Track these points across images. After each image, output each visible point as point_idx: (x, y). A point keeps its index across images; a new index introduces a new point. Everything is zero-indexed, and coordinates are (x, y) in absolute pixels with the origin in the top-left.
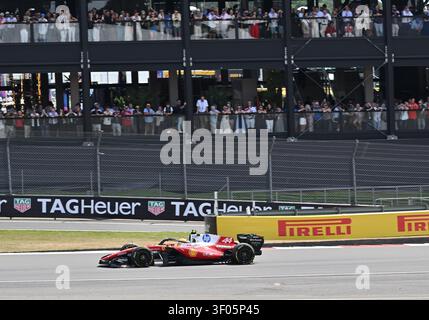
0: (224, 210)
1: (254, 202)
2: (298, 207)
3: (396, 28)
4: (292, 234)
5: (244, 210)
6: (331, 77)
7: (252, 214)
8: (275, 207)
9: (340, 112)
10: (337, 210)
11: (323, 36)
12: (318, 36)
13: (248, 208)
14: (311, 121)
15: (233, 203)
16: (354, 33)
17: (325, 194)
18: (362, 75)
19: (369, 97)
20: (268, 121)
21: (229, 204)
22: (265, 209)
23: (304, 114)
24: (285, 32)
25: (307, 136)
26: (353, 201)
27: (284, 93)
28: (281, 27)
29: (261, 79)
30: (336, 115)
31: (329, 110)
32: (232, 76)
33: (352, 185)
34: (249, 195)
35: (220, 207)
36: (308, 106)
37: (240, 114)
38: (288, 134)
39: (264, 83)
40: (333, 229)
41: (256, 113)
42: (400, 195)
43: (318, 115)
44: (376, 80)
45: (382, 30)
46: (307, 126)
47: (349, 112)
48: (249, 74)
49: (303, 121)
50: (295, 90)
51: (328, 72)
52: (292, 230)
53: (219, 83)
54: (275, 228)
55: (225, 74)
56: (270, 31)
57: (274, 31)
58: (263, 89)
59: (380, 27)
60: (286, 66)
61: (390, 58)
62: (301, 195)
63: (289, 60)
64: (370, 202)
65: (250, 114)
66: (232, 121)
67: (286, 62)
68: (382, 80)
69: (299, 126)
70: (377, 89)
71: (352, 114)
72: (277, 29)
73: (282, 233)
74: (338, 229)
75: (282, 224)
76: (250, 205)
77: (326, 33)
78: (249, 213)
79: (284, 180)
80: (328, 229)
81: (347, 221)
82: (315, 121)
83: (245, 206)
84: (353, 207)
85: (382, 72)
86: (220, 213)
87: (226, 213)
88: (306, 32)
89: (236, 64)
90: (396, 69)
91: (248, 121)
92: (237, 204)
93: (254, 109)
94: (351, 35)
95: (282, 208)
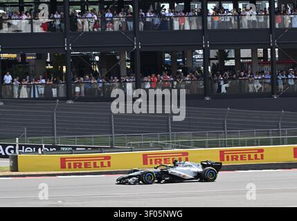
0: (23, 151)
1: (44, 145)
2: (74, 148)
3: (141, 24)
4: (70, 167)
5: (37, 150)
6: (97, 58)
7: (43, 153)
8: (58, 148)
9: (103, 83)
10: (101, 150)
11: (91, 30)
12: (88, 30)
13: (40, 149)
14: (83, 89)
15: (29, 146)
16: (113, 28)
17: (93, 140)
18: (118, 57)
19: (123, 72)
20: (53, 89)
21: (26, 146)
22: (51, 150)
23: (78, 84)
24: (65, 28)
25: (80, 99)
26: (112, 144)
27: (64, 69)
28: (63, 25)
29: (48, 60)
30: (101, 85)
31: (96, 81)
32: (28, 58)
33: (112, 133)
34: (40, 140)
35: (20, 148)
36: (82, 79)
37: (34, 85)
38: (67, 98)
39: (51, 63)
40: (98, 164)
41: (46, 84)
42: (144, 140)
43: (88, 85)
44: (128, 61)
45: (132, 26)
46: (80, 93)
47: (110, 82)
48: (41, 57)
49: (77, 89)
50: (72, 68)
51: (95, 55)
52: (70, 164)
53: (20, 63)
54: (59, 164)
55: (23, 57)
56: (55, 27)
57: (57, 27)
58: (50, 67)
59: (130, 24)
60: (66, 51)
61: (137, 45)
62: (76, 140)
63: (68, 47)
64: (124, 144)
65: (41, 84)
66: (29, 89)
67: (66, 48)
68: (132, 61)
69: (75, 92)
70: (129, 67)
71: (111, 84)
72: (60, 25)
73: (63, 166)
74: (102, 163)
75: (63, 160)
76: (41, 147)
77: (94, 28)
78: (40, 153)
79: (65, 130)
80: (95, 164)
81: (108, 158)
82: (85, 89)
83: (37, 147)
84: (112, 148)
85: (132, 55)
86: (20, 153)
87: (24, 153)
88: (80, 28)
89: (31, 50)
90: (142, 53)
91: (39, 89)
92: (32, 147)
93: (43, 81)
94: (111, 29)
95: (63, 149)
